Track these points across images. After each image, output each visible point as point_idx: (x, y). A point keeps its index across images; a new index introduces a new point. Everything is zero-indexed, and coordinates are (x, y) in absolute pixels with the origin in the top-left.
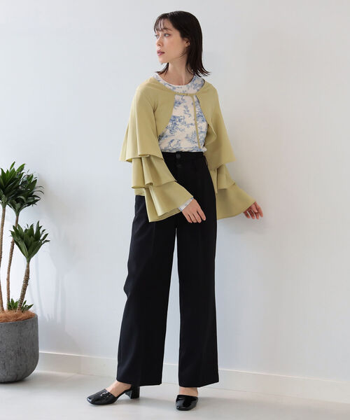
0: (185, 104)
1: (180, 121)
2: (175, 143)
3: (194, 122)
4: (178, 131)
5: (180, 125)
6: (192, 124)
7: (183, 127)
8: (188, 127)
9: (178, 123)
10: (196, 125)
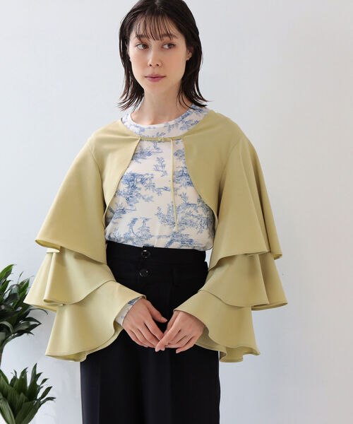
0: (159, 156)
1: (142, 182)
2: (139, 224)
3: (170, 185)
4: (141, 200)
5: (143, 191)
6: (166, 189)
7: (149, 193)
8: (159, 193)
9: (139, 186)
10: (175, 190)
